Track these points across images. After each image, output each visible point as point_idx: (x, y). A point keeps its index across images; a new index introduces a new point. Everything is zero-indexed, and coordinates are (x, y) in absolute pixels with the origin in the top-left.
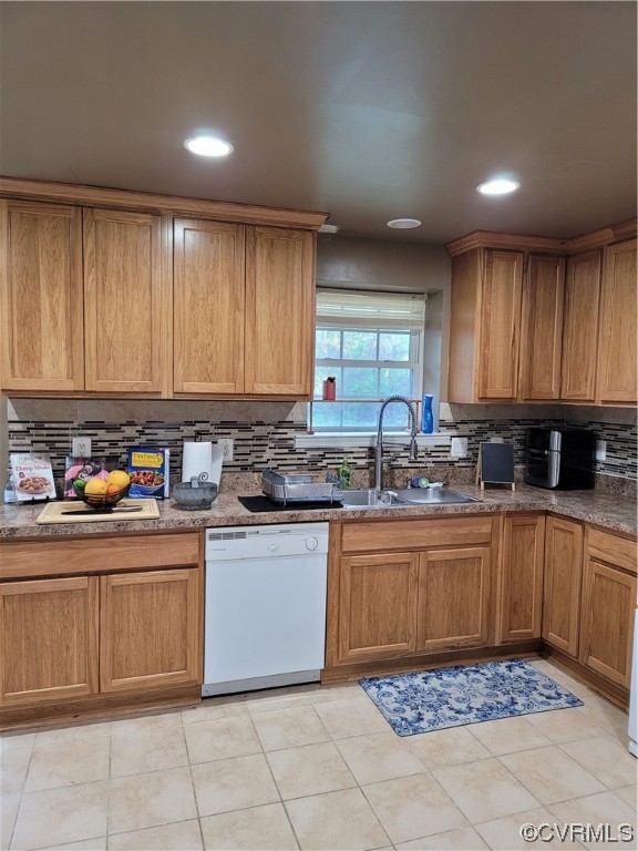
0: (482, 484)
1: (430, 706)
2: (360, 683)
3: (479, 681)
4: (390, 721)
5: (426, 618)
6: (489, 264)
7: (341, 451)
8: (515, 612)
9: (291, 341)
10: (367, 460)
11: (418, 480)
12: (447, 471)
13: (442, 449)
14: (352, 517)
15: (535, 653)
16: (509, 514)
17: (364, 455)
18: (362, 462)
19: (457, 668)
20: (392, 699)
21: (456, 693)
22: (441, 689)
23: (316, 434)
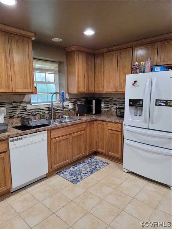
0: (79, 115)
1: (78, 174)
2: (57, 174)
3: (86, 165)
4: (70, 181)
5: (72, 152)
6: (78, 55)
7: (40, 109)
8: (91, 146)
9: (26, 74)
10: (48, 111)
11: (62, 115)
12: (69, 112)
13: (67, 106)
14: (53, 128)
15: (94, 155)
16: (89, 122)
17: (47, 110)
18: (47, 112)
19: (79, 163)
20: (68, 175)
21: (82, 169)
22: (79, 169)
23: (32, 105)
